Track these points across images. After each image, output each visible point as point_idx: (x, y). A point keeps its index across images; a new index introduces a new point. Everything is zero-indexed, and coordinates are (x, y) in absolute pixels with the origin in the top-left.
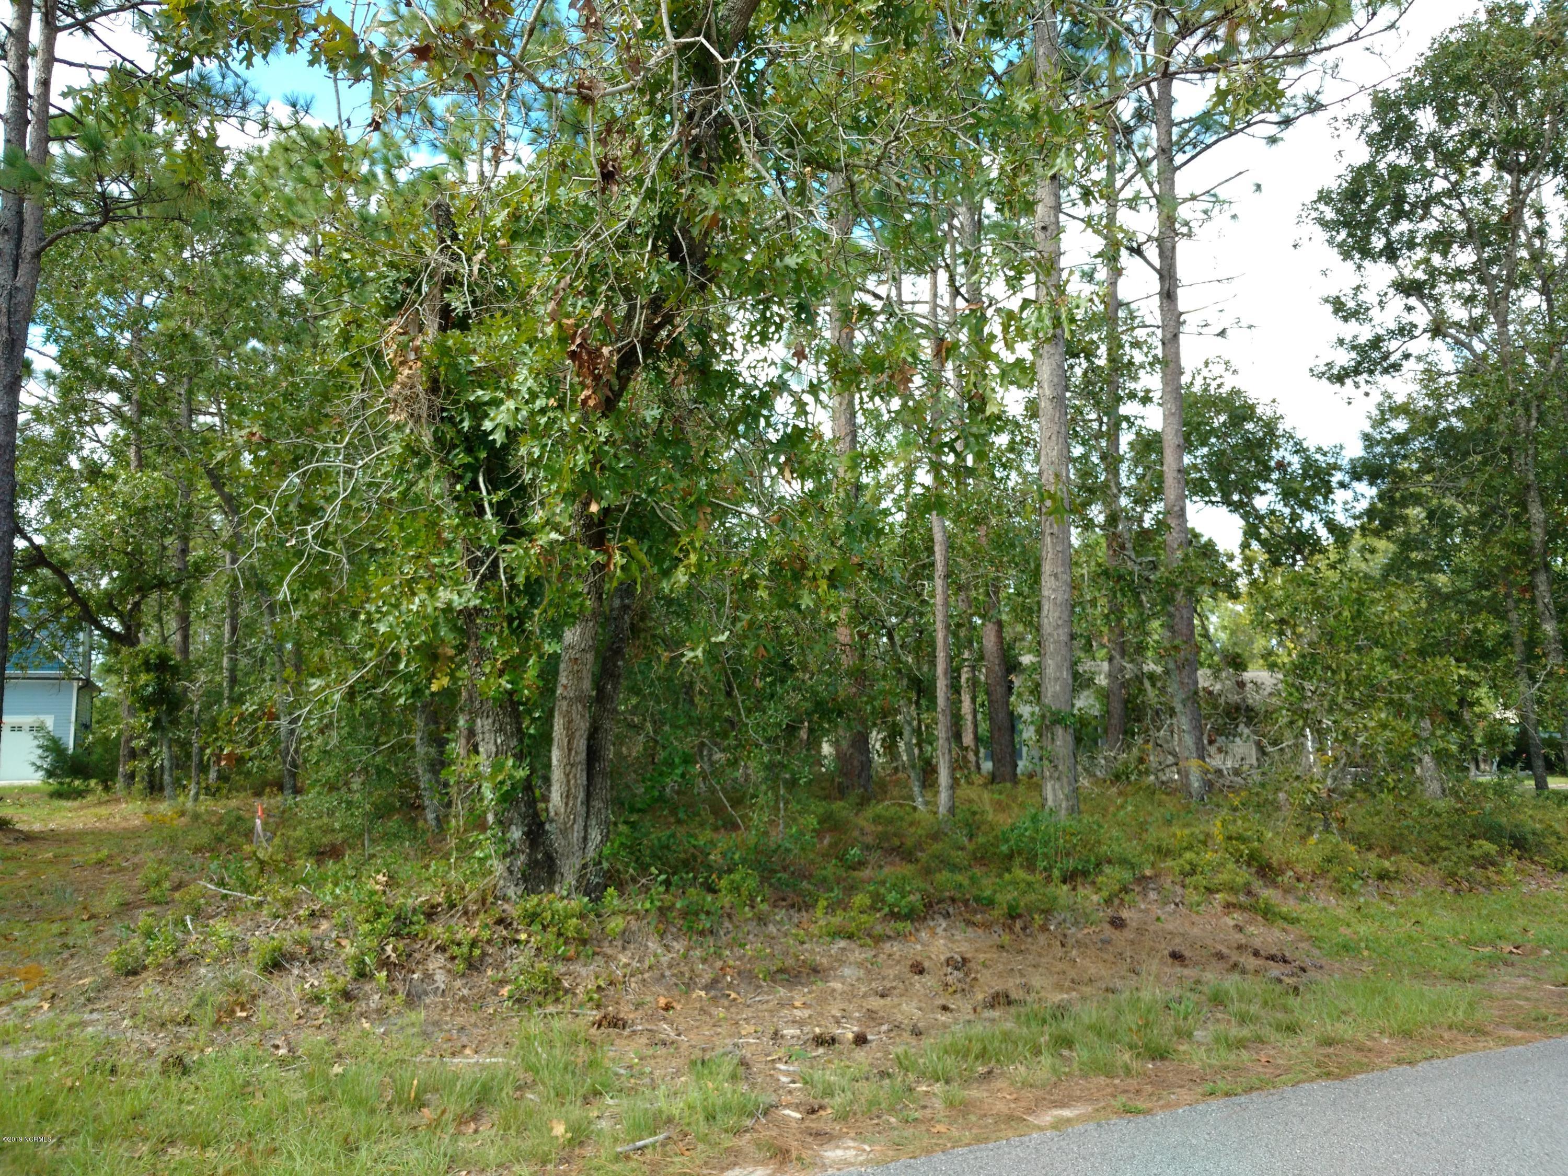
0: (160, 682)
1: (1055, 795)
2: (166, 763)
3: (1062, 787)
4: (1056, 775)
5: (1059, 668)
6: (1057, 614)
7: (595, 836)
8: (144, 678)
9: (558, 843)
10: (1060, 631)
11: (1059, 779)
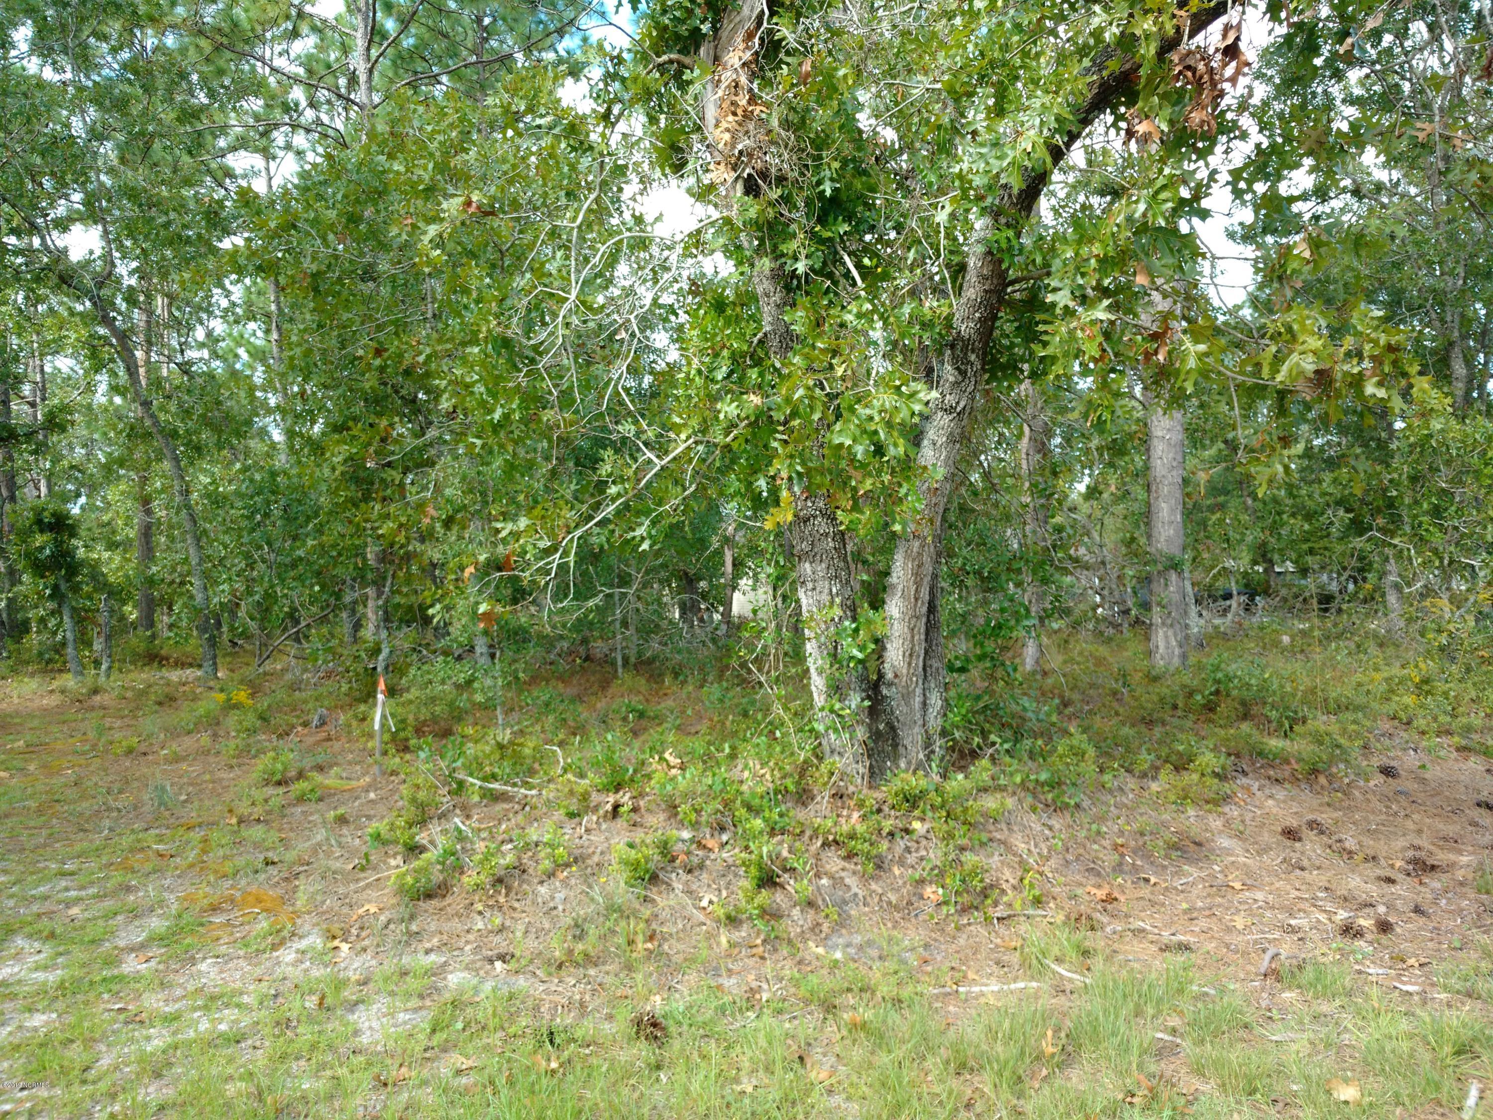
0: (58, 543)
1: (1168, 642)
2: (69, 635)
3: (1175, 635)
4: (1169, 621)
5: (1172, 511)
6: (1171, 455)
7: (936, 701)
8: (39, 539)
9: (899, 709)
10: (1174, 473)
11: (1172, 625)
